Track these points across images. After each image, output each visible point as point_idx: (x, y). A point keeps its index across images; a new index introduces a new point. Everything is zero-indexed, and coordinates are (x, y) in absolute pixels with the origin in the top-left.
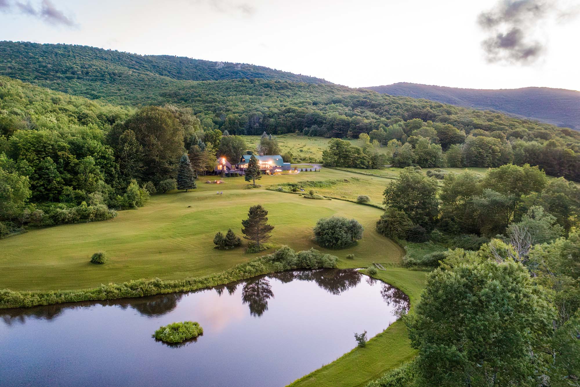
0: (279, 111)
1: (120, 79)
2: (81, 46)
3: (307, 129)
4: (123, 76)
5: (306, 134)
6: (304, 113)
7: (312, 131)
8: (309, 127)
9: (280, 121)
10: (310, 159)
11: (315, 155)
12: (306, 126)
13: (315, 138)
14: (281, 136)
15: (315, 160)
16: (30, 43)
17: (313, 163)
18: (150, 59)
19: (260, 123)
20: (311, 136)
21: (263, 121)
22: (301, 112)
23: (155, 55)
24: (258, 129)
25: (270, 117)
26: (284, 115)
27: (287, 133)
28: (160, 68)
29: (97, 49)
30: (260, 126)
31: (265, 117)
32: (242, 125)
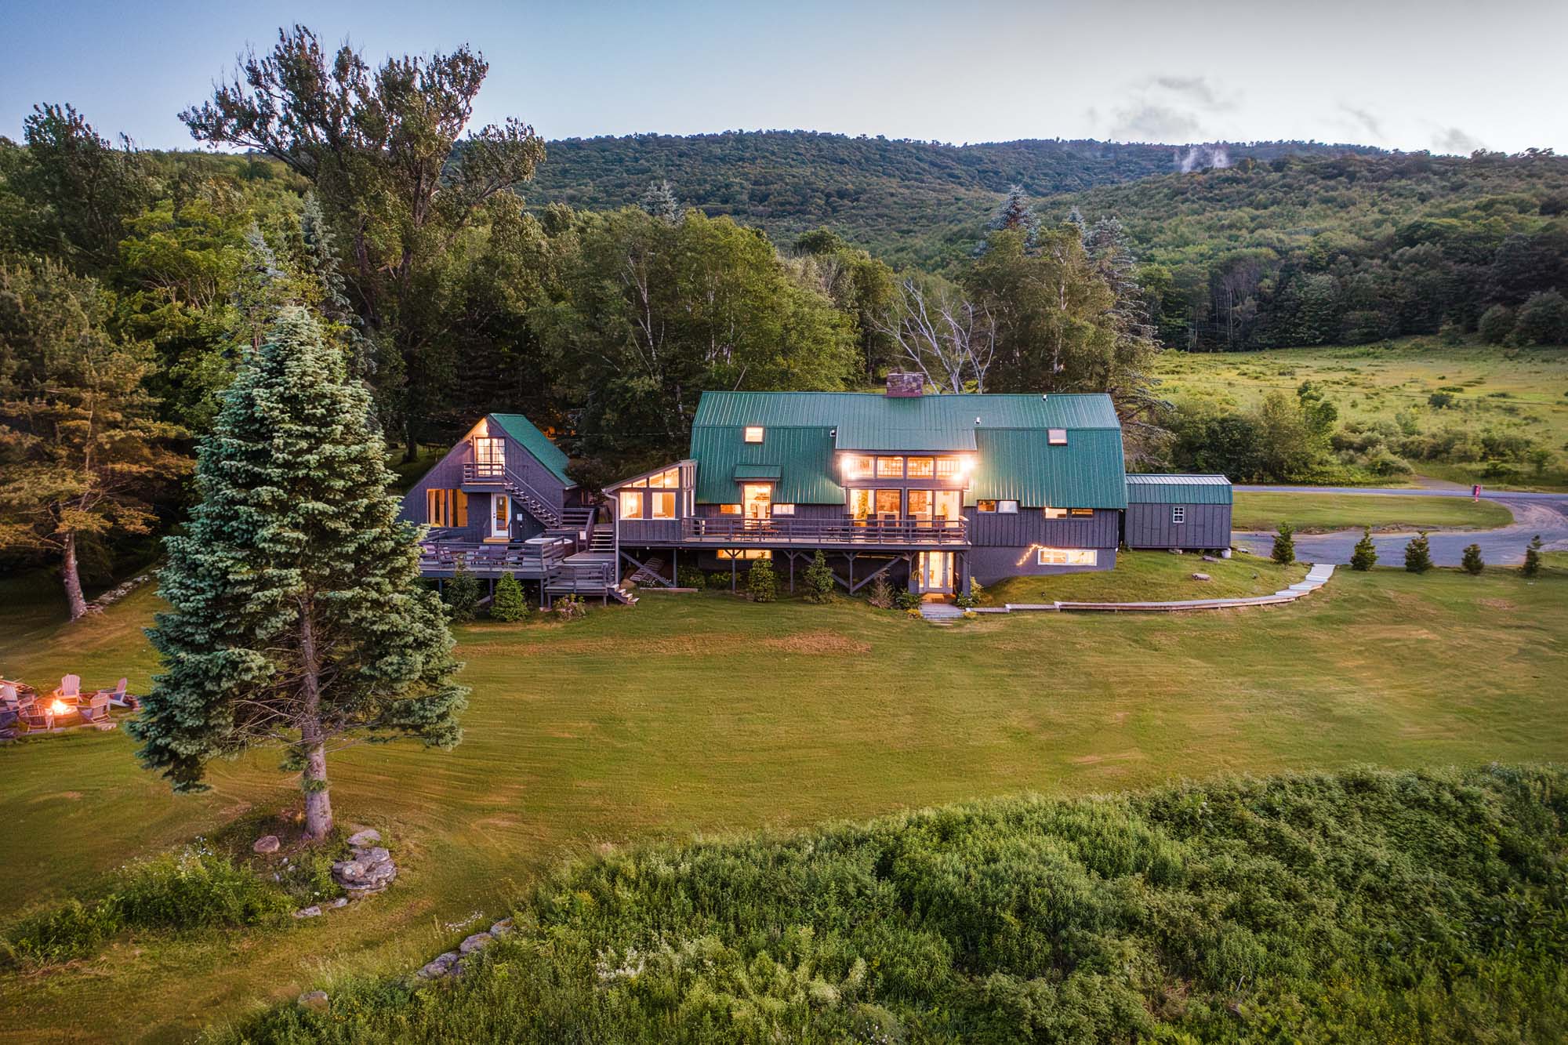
0: (1362, 242)
1: (854, 208)
2: (785, 133)
3: (1499, 310)
4: (864, 197)
5: (1494, 337)
6: (1488, 239)
7: (1532, 320)
8: (1514, 302)
9: (1364, 281)
10: (1491, 447)
11: (1540, 428)
12: (1496, 300)
13: (1547, 353)
14: (1363, 349)
15: (1540, 459)
16: (654, 135)
17: (1513, 479)
18: (975, 153)
19: (1262, 299)
20: (1521, 343)
21: (1281, 286)
22: (1477, 237)
23: (995, 142)
24: (1254, 322)
25: (1313, 266)
26: (1385, 258)
27: (1394, 336)
28: (1001, 178)
29: (827, 137)
30: (1260, 309)
31: (1289, 271)
32: (1179, 305)
